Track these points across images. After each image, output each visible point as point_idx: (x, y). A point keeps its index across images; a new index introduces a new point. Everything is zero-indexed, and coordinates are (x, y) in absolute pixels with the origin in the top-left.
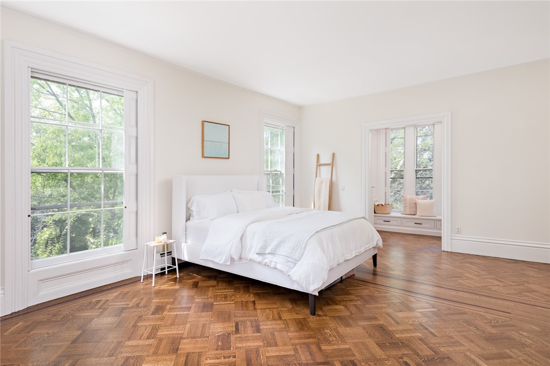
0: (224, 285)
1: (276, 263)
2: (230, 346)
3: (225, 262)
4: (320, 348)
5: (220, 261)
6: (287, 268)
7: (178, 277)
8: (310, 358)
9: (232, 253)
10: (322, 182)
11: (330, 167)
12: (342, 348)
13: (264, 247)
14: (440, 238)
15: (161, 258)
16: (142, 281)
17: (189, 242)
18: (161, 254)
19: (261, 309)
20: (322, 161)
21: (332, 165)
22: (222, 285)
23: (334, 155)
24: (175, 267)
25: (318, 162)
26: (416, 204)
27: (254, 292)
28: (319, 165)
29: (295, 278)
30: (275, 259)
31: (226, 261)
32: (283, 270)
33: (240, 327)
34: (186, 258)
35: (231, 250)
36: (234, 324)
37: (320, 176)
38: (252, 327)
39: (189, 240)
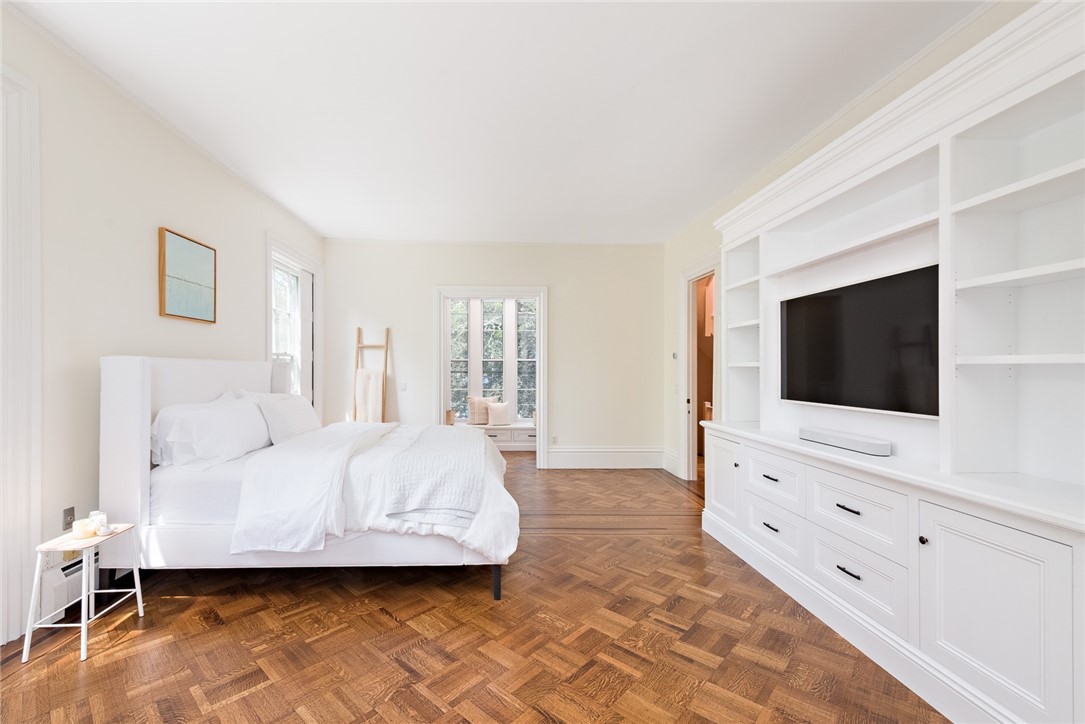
0: (285, 598)
1: (433, 525)
2: (437, 707)
3: (311, 546)
4: (561, 644)
5: (296, 546)
6: (459, 530)
7: (141, 614)
8: (567, 665)
9: (328, 523)
10: (369, 378)
11: (382, 353)
12: (583, 631)
13: (402, 500)
14: (535, 452)
15: (66, 579)
16: (25, 657)
17: (161, 521)
18: (64, 569)
19: (412, 618)
20: (366, 341)
21: (387, 346)
22: (281, 600)
23: (388, 330)
24: (133, 591)
25: (359, 341)
26: (487, 409)
27: (364, 592)
28: (361, 348)
29: (476, 544)
30: (429, 518)
31: (315, 543)
32: (451, 535)
33: (412, 666)
34: (157, 562)
35: (326, 519)
36: (395, 665)
37: (363, 367)
38: (432, 655)
39: (160, 517)
